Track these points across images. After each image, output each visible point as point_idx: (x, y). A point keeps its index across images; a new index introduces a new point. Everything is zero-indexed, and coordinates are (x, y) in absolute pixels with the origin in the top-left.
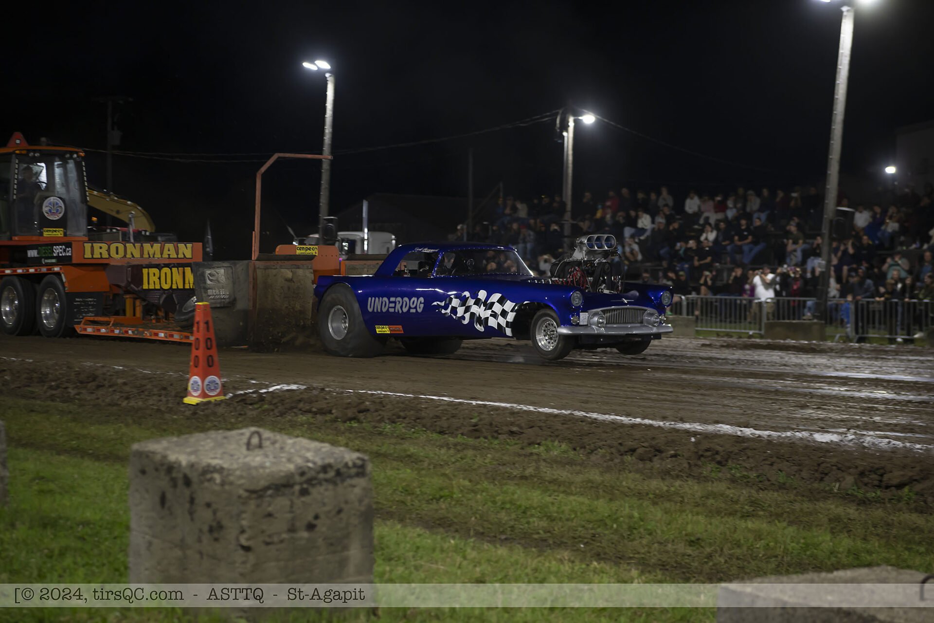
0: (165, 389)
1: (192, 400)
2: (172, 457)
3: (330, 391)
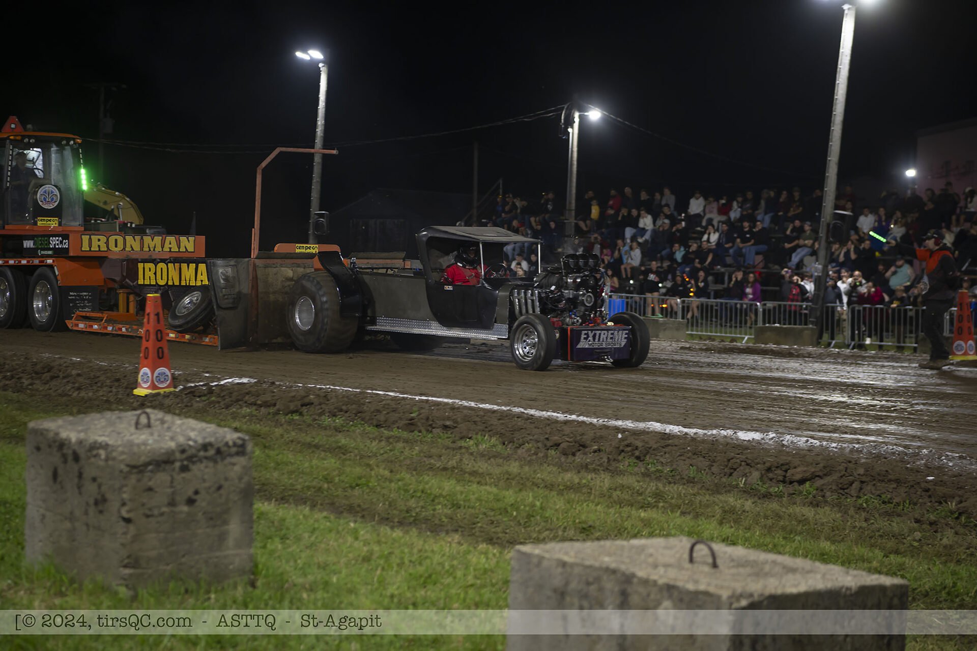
0: (117, 380)
1: (140, 392)
2: (64, 435)
3: (280, 385)
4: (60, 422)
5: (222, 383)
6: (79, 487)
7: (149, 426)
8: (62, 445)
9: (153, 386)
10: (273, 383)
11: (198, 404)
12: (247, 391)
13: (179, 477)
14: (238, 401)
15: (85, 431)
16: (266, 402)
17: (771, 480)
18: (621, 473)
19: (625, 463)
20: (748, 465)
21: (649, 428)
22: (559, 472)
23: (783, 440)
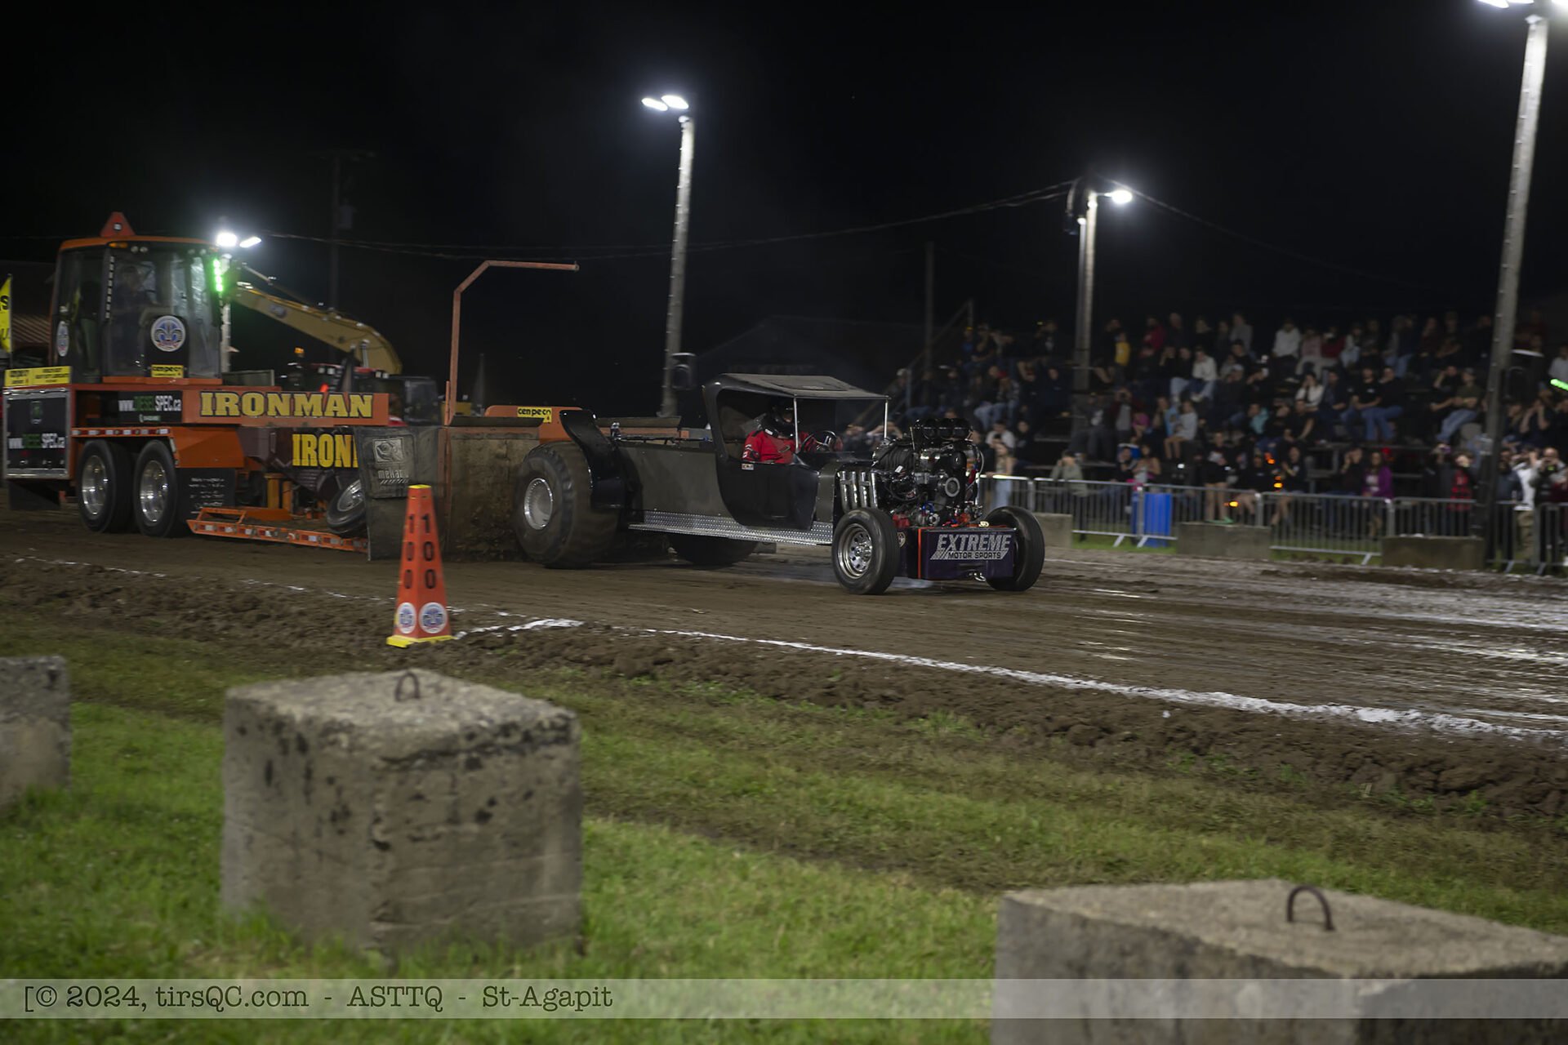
0: (363, 622)
1: (399, 640)
2: (283, 709)
3: (620, 631)
4: (277, 689)
5: (528, 626)
6: (307, 792)
7: (416, 695)
8: (280, 725)
9: (419, 632)
10: (608, 628)
11: (489, 660)
12: (566, 640)
13: (465, 778)
14: (553, 655)
15: (317, 703)
16: (597, 658)
17: (1413, 787)
18: (1169, 774)
19: (1175, 759)
20: (1375, 762)
21: (1213, 702)
22: (1070, 773)
23: (1432, 723)
